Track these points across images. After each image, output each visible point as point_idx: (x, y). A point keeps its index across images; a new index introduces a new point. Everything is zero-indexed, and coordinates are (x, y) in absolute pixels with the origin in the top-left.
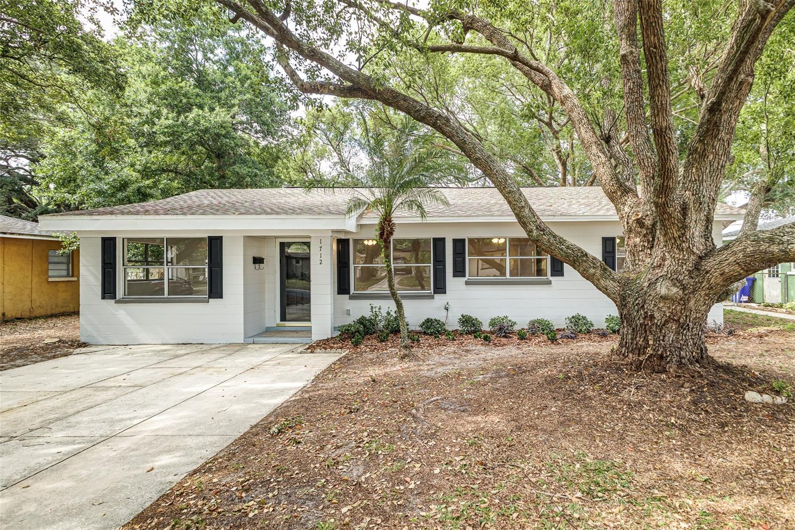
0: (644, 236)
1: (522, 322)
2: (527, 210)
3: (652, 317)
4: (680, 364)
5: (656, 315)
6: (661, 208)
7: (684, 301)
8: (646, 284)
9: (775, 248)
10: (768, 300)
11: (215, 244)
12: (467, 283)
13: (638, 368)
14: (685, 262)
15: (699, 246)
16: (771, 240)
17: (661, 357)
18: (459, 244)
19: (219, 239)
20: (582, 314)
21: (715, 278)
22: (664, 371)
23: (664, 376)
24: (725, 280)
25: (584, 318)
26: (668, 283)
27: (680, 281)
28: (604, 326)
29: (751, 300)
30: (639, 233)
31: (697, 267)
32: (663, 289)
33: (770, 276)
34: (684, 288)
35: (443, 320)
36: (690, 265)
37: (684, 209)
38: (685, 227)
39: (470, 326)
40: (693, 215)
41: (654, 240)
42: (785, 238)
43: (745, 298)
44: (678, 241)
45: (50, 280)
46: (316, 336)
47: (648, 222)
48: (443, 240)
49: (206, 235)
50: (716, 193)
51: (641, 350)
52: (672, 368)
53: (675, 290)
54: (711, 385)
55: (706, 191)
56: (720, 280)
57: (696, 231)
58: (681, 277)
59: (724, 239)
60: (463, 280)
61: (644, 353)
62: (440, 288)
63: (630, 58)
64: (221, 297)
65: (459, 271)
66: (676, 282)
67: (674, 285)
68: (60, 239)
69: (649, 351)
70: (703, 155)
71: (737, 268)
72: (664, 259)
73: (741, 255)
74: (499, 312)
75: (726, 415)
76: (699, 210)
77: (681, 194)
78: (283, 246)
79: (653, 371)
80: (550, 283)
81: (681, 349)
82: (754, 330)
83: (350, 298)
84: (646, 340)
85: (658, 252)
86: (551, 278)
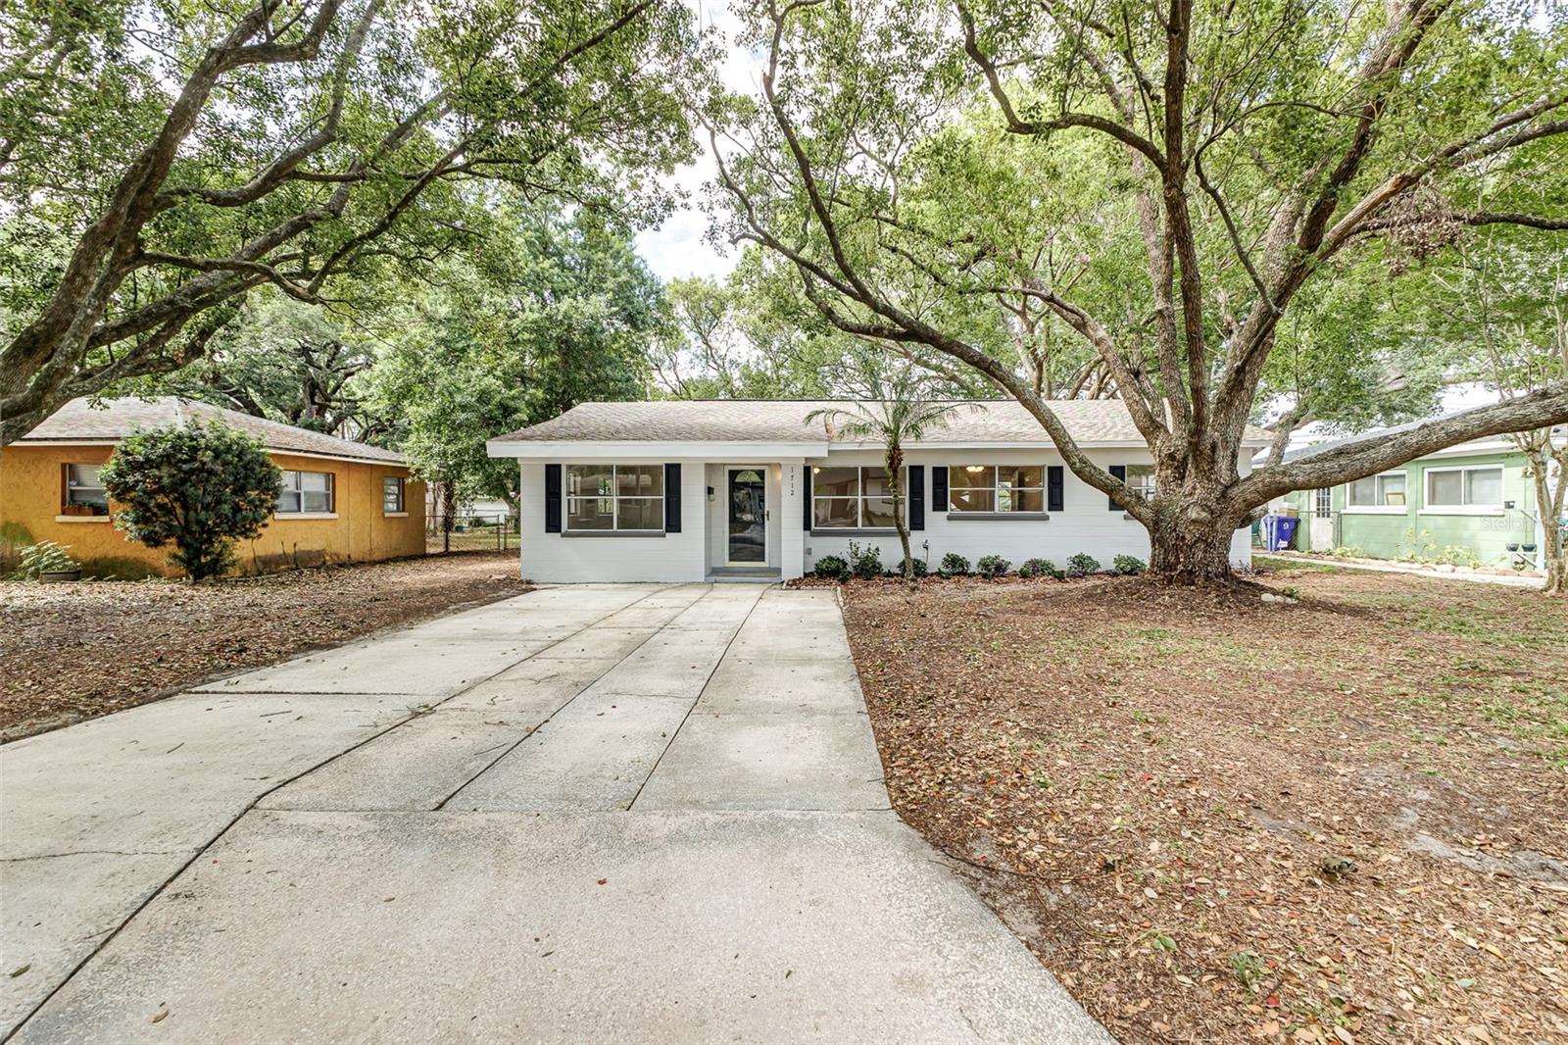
0: (1176, 468)
1: (1017, 561)
2: (1071, 445)
3: (1183, 538)
4: (1207, 578)
5: (1188, 536)
6: (1194, 447)
7: (1212, 524)
8: (1178, 510)
9: (1286, 480)
10: (1314, 548)
11: (673, 471)
12: (949, 518)
13: (1170, 582)
14: (1213, 490)
15: (1225, 477)
16: (1284, 473)
17: (1191, 572)
18: (940, 473)
19: (678, 466)
20: (1086, 554)
21: (1239, 504)
22: (1193, 584)
23: (1193, 588)
24: (1247, 506)
25: (1089, 558)
26: (1198, 509)
27: (1209, 507)
28: (1112, 567)
29: (1292, 546)
30: (1171, 465)
31: (1224, 495)
32: (1193, 513)
33: (1318, 515)
34: (1212, 513)
35: (923, 560)
36: (1218, 493)
37: (1214, 447)
38: (1213, 462)
39: (956, 567)
40: (1220, 452)
41: (1184, 472)
42: (1294, 472)
43: (1284, 544)
44: (1208, 473)
45: (387, 515)
46: (786, 576)
47: (1179, 456)
48: (921, 468)
49: (662, 463)
50: (1241, 433)
51: (1172, 567)
52: (1200, 581)
53: (1204, 514)
54: (1233, 592)
55: (1232, 433)
56: (1242, 506)
57: (1223, 465)
58: (1209, 504)
59: (1254, 467)
60: (945, 514)
61: (1176, 569)
62: (918, 523)
63: (1166, 313)
64: (680, 531)
65: (940, 505)
66: (1205, 507)
67: (1204, 510)
68: (407, 465)
69: (1180, 567)
70: (1230, 404)
71: (1257, 495)
72: (1194, 488)
73: (1260, 485)
74: (990, 552)
75: (1244, 609)
76: (1226, 448)
77: (1212, 434)
78: (733, 474)
79: (1183, 584)
80: (1047, 518)
81: (1208, 565)
82: (1288, 572)
83: (811, 535)
84: (1177, 558)
85: (1189, 483)
86: (1048, 513)
